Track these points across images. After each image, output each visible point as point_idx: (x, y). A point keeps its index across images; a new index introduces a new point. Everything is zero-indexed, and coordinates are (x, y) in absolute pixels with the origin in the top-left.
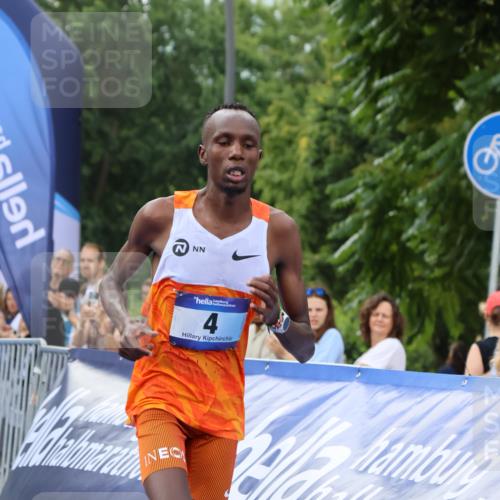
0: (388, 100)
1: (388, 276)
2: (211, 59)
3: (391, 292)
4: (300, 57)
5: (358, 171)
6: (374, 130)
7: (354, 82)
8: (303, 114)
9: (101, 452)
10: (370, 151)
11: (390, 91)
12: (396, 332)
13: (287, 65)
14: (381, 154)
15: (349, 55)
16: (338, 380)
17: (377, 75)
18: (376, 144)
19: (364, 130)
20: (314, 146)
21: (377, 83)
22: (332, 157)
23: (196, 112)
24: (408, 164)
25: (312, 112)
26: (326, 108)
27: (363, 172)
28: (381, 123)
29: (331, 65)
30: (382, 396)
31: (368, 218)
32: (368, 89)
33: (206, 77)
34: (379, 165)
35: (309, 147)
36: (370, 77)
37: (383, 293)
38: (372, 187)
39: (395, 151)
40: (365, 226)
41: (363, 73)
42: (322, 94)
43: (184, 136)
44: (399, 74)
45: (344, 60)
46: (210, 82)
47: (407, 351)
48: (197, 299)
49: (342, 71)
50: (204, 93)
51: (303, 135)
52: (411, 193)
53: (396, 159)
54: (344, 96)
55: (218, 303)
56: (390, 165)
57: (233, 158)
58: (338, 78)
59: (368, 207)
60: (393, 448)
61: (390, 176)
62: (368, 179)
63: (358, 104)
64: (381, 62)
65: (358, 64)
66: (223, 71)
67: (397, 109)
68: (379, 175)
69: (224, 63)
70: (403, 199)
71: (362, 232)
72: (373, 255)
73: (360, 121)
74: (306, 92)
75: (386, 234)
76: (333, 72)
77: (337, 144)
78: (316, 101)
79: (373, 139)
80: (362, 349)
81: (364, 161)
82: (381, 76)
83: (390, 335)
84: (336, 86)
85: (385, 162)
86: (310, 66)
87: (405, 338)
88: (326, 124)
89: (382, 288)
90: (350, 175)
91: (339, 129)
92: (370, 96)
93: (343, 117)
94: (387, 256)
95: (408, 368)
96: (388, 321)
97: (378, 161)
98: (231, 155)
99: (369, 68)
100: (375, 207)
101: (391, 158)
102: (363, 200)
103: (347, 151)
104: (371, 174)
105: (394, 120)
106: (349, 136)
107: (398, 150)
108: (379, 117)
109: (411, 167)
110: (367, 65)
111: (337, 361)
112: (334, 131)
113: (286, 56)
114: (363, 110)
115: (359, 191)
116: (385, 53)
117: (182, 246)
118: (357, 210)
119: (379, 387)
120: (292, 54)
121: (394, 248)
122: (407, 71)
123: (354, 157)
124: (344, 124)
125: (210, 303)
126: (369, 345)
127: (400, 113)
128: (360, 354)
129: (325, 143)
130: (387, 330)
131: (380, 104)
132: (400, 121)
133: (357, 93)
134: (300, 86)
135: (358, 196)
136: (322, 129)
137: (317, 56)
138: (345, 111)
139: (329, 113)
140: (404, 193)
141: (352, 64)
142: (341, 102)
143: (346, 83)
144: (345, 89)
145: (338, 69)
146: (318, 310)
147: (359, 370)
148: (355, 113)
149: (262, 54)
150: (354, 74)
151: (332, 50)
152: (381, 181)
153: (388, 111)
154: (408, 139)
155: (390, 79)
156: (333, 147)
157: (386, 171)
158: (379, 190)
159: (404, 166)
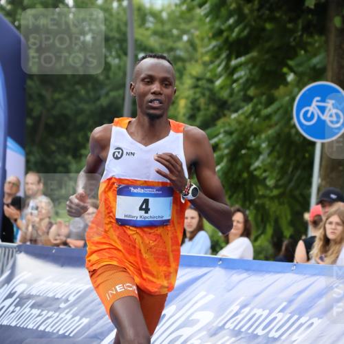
0: (241, 74)
1: (241, 195)
2: (117, 45)
3: (243, 205)
4: (180, 45)
5: (220, 123)
6: (231, 95)
7: (217, 62)
8: (182, 84)
9: (39, 315)
10: (228, 109)
11: (242, 67)
12: (246, 233)
13: (171, 49)
14: (236, 111)
15: (214, 43)
16: (206, 266)
17: (234, 56)
18: (233, 104)
19: (225, 94)
20: (190, 105)
21: (234, 63)
22: (202, 113)
23: (107, 82)
24: (255, 117)
25: (188, 82)
26: (198, 79)
27: (223, 123)
28: (236, 90)
29: (201, 50)
30: (236, 277)
31: (227, 155)
32: (227, 67)
33: (114, 58)
34: (235, 118)
35: (186, 106)
36: (229, 58)
37: (237, 206)
38: (230, 133)
39: (246, 108)
40: (225, 160)
41: (224, 56)
42: (195, 69)
43: (98, 98)
44: (248, 56)
45: (211, 47)
46: (117, 61)
47: (254, 246)
48: (132, 189)
49: (209, 54)
50: (113, 68)
51: (182, 98)
52: (257, 138)
53: (247, 114)
54: (211, 71)
55: (148, 191)
56: (242, 118)
57: (154, 93)
58: (207, 58)
59: (227, 147)
60: (243, 311)
61: (242, 126)
62: (227, 128)
63: (220, 76)
64: (236, 48)
65: (220, 49)
66: (126, 54)
67: (247, 80)
68: (234, 125)
69: (126, 48)
70: (251, 141)
71: (223, 164)
72: (231, 180)
73: (222, 88)
74: (184, 68)
75: (239, 166)
76: (203, 55)
77: (205, 104)
78: (190, 74)
79: (230, 101)
80: (223, 244)
81: (225, 115)
82: (237, 58)
83: (242, 235)
84: (205, 64)
85: (239, 116)
86: (187, 51)
87: (253, 237)
88: (198, 90)
89: (237, 202)
90: (214, 125)
91: (207, 93)
92: (228, 72)
93: (210, 86)
94: (240, 181)
95: (255, 258)
96: (241, 226)
97: (234, 116)
98: (152, 91)
99: (228, 52)
100: (232, 147)
101: (243, 114)
102: (223, 142)
103: (212, 108)
104: (229, 124)
105: (245, 87)
106: (213, 99)
107: (248, 108)
108: (235, 85)
109: (257, 120)
110: (227, 50)
111: (206, 253)
112: (203, 95)
113: (170, 44)
114: (223, 81)
115: (221, 136)
116: (238, 41)
117: (119, 152)
118: (220, 150)
119: (234, 271)
120: (175, 42)
121: (245, 175)
122: (254, 54)
123: (217, 113)
124: (211, 90)
125: (142, 191)
126: (227, 242)
127: (250, 82)
128: (221, 248)
129: (197, 103)
130: (240, 231)
131: (235, 76)
132: (249, 88)
133: (220, 69)
134: (180, 64)
135: (220, 140)
136: (195, 93)
137: (192, 43)
138: (211, 81)
139: (200, 83)
140: (252, 138)
141: (216, 49)
142: (208, 75)
143: (212, 62)
144: (211, 66)
145: (206, 53)
146: (192, 218)
147: (220, 259)
148: (218, 83)
149: (153, 42)
150: (218, 56)
151: (202, 39)
152: (236, 130)
153: (241, 81)
154: (255, 100)
155: (242, 59)
156: (202, 106)
157: (239, 123)
158: (235, 136)
159: (252, 119)
